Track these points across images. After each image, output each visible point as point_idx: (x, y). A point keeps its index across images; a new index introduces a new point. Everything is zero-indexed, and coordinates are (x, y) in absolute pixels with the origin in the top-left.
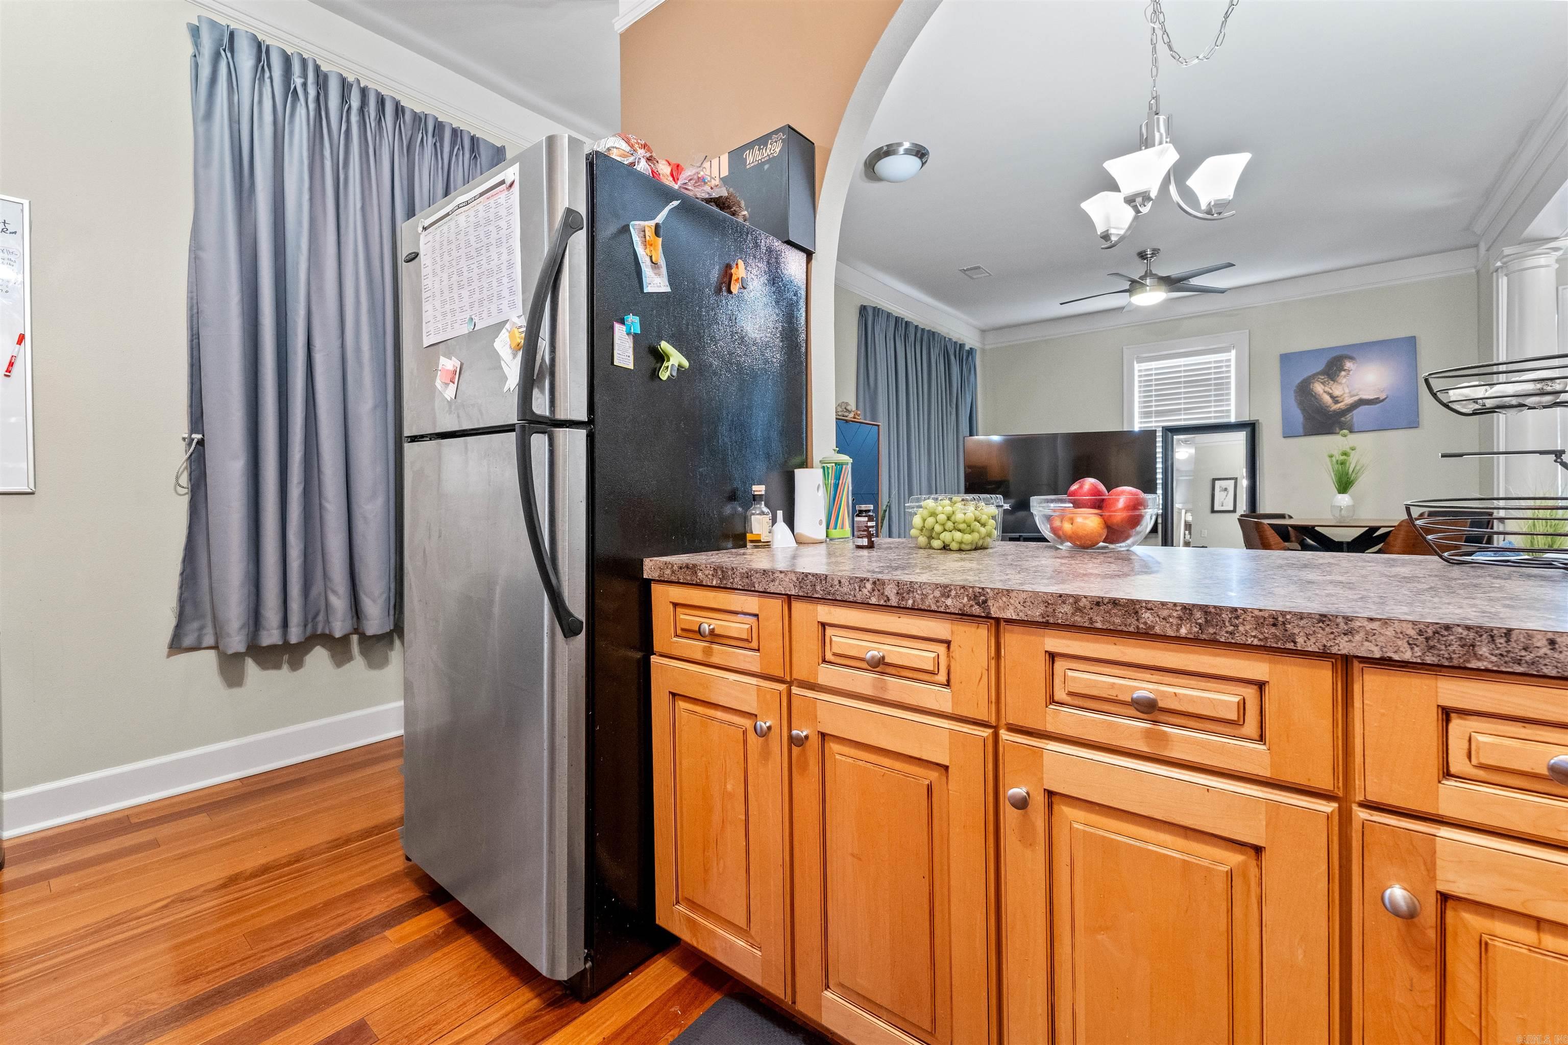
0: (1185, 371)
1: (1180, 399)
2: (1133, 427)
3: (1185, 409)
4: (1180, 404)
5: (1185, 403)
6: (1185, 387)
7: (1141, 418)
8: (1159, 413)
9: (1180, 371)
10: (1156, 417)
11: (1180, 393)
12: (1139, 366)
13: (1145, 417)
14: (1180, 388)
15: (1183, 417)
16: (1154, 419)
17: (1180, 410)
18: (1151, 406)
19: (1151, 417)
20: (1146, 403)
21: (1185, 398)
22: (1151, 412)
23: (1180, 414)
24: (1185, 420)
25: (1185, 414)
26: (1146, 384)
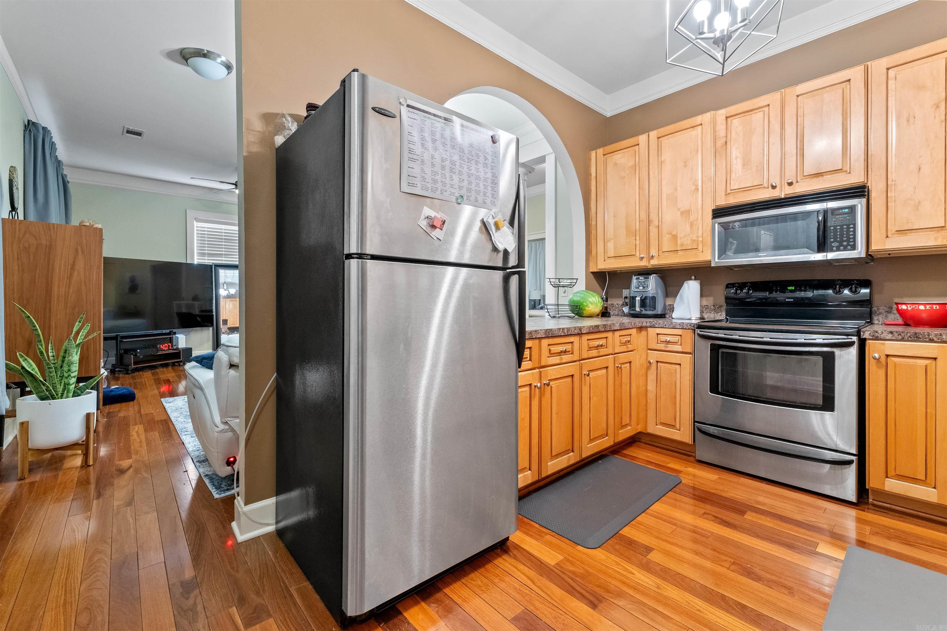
0: (225, 233)
1: (222, 248)
2: (194, 261)
3: (225, 255)
4: (222, 251)
5: (225, 251)
6: (225, 242)
7: (199, 256)
8: (210, 255)
9: (222, 232)
10: (208, 257)
11: (222, 245)
12: (196, 224)
13: (201, 256)
14: (222, 242)
15: (224, 259)
16: (206, 258)
17: (222, 254)
18: (205, 250)
19: (205, 256)
20: (201, 248)
21: (225, 248)
22: (205, 254)
23: (222, 257)
24: (225, 260)
25: (225, 257)
26: (202, 235)
